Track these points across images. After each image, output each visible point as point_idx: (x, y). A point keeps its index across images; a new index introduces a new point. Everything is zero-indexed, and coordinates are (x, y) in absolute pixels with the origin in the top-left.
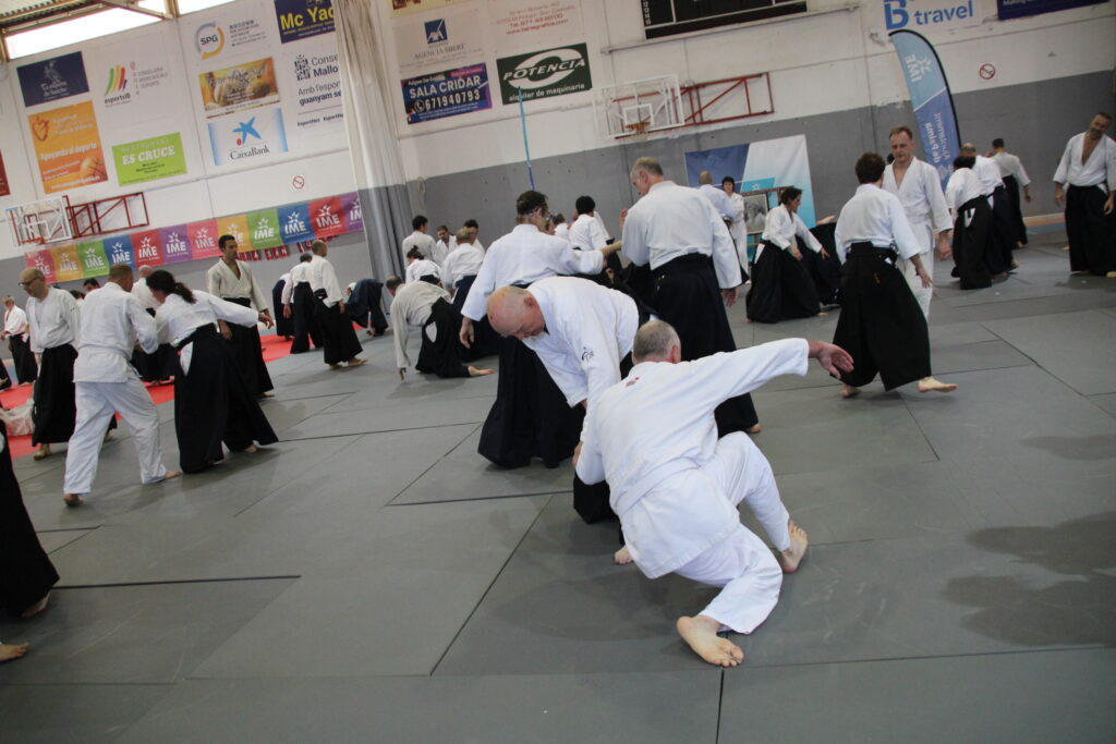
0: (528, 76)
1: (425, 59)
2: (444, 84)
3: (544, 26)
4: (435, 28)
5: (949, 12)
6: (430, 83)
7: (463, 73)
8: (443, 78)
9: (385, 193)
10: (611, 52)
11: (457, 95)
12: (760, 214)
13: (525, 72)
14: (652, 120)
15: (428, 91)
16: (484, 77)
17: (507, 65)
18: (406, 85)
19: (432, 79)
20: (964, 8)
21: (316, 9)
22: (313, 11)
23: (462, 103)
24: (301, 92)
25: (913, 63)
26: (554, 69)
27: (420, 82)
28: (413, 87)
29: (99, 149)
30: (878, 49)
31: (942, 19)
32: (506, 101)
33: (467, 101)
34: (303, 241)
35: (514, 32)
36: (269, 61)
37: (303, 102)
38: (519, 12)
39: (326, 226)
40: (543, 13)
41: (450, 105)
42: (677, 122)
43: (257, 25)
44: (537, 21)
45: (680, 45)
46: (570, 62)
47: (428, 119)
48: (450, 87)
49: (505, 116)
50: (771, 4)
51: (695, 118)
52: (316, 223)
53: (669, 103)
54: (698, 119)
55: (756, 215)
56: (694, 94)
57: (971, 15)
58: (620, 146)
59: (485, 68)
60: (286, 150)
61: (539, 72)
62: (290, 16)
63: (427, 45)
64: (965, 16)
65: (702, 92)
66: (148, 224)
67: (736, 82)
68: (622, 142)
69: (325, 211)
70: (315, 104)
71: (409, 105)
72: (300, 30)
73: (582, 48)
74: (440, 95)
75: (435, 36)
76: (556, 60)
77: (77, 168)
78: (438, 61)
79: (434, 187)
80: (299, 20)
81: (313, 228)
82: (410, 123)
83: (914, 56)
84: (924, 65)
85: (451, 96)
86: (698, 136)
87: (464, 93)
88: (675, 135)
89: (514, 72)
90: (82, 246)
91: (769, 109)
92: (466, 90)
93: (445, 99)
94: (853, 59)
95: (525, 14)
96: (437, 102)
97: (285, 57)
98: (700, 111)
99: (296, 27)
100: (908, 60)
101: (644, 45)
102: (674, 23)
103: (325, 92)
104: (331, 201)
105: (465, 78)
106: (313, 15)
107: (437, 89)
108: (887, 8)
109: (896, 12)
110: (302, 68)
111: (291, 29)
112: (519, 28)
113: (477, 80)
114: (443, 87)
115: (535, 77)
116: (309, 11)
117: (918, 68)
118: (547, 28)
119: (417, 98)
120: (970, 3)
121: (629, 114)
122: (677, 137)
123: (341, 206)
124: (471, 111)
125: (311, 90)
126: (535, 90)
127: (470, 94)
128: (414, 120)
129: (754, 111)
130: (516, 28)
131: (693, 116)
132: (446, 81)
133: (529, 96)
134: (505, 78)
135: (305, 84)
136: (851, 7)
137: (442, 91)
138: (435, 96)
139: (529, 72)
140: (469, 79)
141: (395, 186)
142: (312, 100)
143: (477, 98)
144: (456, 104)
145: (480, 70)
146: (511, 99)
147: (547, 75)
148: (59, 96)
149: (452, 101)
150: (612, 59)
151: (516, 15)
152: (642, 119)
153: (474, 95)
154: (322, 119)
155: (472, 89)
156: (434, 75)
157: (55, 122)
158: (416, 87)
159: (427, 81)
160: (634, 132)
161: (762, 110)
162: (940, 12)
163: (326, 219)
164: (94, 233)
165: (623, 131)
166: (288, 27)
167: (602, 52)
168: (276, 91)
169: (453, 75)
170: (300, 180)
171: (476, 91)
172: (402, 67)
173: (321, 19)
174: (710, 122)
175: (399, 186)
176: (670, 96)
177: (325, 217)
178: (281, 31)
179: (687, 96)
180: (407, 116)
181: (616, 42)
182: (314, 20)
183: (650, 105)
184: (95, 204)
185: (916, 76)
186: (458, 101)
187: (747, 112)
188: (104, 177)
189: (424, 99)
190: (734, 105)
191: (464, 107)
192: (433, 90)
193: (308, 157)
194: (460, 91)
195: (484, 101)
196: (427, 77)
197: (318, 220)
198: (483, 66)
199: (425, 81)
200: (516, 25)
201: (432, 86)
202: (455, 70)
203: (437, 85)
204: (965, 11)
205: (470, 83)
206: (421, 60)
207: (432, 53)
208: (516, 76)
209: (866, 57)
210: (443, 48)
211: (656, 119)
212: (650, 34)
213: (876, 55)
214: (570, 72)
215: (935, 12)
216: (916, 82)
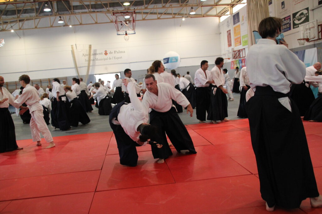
0: (297, 19)
2: (284, 22)
3: (301, 2)
4: (283, 4)
7: (287, 18)
8: (284, 20)
10: (313, 10)
11: (286, 25)
16: (290, 20)
17: (294, 16)
23: (286, 28)
26: (302, 17)
29: (240, 37)
32: (294, 28)
35: (296, 4)
46: (305, 14)
49: (294, 33)
63: (281, 9)
66: (245, 57)
73: (308, 9)
75: (283, 6)
76: (303, 14)
77: (238, 41)
78: (283, 15)
89: (295, 18)
90: (237, 61)
93: (284, 26)
115: (299, 20)
124: (288, 31)
133: (297, 26)
134: (294, 20)
140: (288, 20)
143: (289, 26)
145: (289, 17)
147: (301, 19)
148: (237, 23)
150: (313, 12)
157: (236, 29)
164: (239, 58)
167: (311, 10)
171: (289, 24)
181: (314, 7)
184: (240, 50)
188: (241, 44)
195: (290, 28)
200: (296, 2)
202: (286, 18)
205: (288, 22)
207: (282, 12)
210: (284, 10)
212: (320, 3)
214: (305, 18)
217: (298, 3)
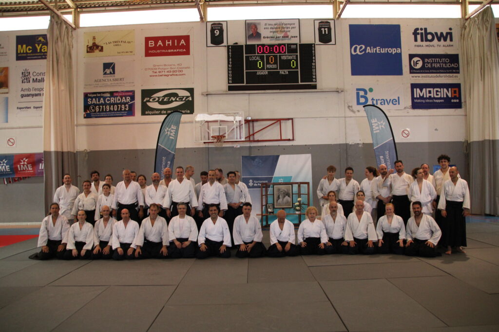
0: (158, 101)
1: (100, 83)
2: (109, 99)
3: (171, 75)
4: (109, 67)
5: (388, 101)
6: (101, 97)
7: (120, 94)
8: (109, 95)
9: (61, 156)
10: (207, 95)
11: (116, 106)
12: (287, 196)
13: (157, 99)
14: (226, 135)
15: (99, 101)
16: (133, 98)
17: (147, 94)
18: (86, 96)
19: (102, 95)
20: (396, 100)
21: (41, 45)
22: (39, 46)
23: (117, 111)
24: (22, 90)
25: (376, 123)
26: (174, 100)
27: (95, 95)
28: (91, 97)
30: (352, 114)
31: (384, 104)
32: (143, 113)
33: (121, 110)
34: (7, 177)
35: (153, 76)
36: (6, 69)
37: (23, 96)
38: (158, 66)
39: (23, 170)
40: (171, 68)
41: (110, 111)
42: (240, 138)
43: (3, 48)
44: (168, 72)
45: (246, 97)
46: (183, 97)
47: (96, 117)
48: (112, 101)
49: (142, 122)
50: (298, 83)
51: (250, 138)
52: (17, 167)
53: (237, 127)
54: (251, 139)
55: (284, 197)
56: (251, 124)
57: (399, 104)
58: (206, 148)
59: (134, 92)
60: (7, 122)
61: (165, 100)
62: (24, 46)
63: (103, 76)
64: (396, 104)
65: (256, 124)
67: (276, 121)
68: (206, 146)
69: (24, 161)
70: (30, 98)
71: (86, 107)
72: (29, 55)
73: (191, 91)
74: (105, 104)
75: (108, 71)
76: (176, 95)
78: (108, 86)
79: (94, 156)
80: (29, 49)
81: (14, 170)
82: (85, 118)
83: (376, 119)
84: (382, 124)
85: (112, 106)
86: (250, 148)
87: (120, 106)
88: (238, 145)
89: (150, 98)
91: (291, 138)
92: (121, 104)
93: (108, 106)
94: (339, 117)
95: (161, 67)
96: (103, 108)
97: (16, 69)
98: (253, 135)
99: (27, 53)
100: (373, 121)
101: (226, 94)
102: (245, 84)
103: (38, 92)
104: (29, 156)
105: (122, 97)
106: (39, 48)
107: (104, 101)
108: (358, 94)
109: (362, 97)
110: (26, 76)
111: (23, 53)
112: (158, 74)
113: (128, 99)
114: (108, 100)
115: (162, 103)
116: (37, 45)
117: (378, 126)
118: (173, 76)
119: (91, 104)
120: (399, 98)
121: (213, 130)
122: (239, 146)
123: (34, 160)
124: (122, 116)
125: (29, 90)
126: (161, 110)
127: (123, 107)
128: (88, 116)
129: (283, 138)
130: (156, 74)
131: (249, 137)
132: (110, 97)
133: (157, 112)
134: (145, 101)
135: (26, 86)
136: (340, 91)
137: (107, 102)
138: (102, 104)
139: (159, 99)
140: (124, 98)
141: (68, 152)
142: (28, 95)
143: (127, 109)
144: (114, 111)
145: (131, 94)
146: (147, 113)
147: (169, 102)
149: (112, 109)
150: (207, 98)
151: (157, 67)
152: (221, 134)
153: (125, 107)
154: (32, 108)
155: (125, 104)
156: (104, 93)
158: (92, 98)
159: (99, 95)
160: (215, 141)
161: (288, 138)
162: (384, 100)
163: (23, 166)
165: (209, 140)
166: (22, 52)
167: (202, 94)
168: (7, 87)
169: (115, 94)
170: (12, 140)
171: (127, 105)
172: (85, 85)
173: (43, 51)
174: (258, 141)
175: (71, 152)
176: (238, 124)
177: (24, 165)
178: (17, 54)
179: (247, 124)
180: (84, 113)
181: (211, 90)
182: (39, 51)
183: (226, 127)
185: (376, 130)
186: (115, 110)
187: (280, 138)
189: (95, 105)
190: (272, 133)
191: (119, 113)
192: (102, 101)
193: (20, 128)
194: (117, 104)
195: (131, 112)
196: (100, 93)
197: (19, 166)
198: (133, 92)
199: (98, 95)
200: (155, 72)
201: (102, 99)
202: (117, 92)
203: (105, 98)
204: (396, 102)
205: (124, 100)
206: (97, 83)
207: (105, 81)
208: (151, 100)
209: (345, 117)
210: (112, 78)
211: (228, 135)
212: (231, 88)
213: (351, 117)
214: (182, 102)
215: (381, 100)
216: (376, 133)
217: (161, 76)
